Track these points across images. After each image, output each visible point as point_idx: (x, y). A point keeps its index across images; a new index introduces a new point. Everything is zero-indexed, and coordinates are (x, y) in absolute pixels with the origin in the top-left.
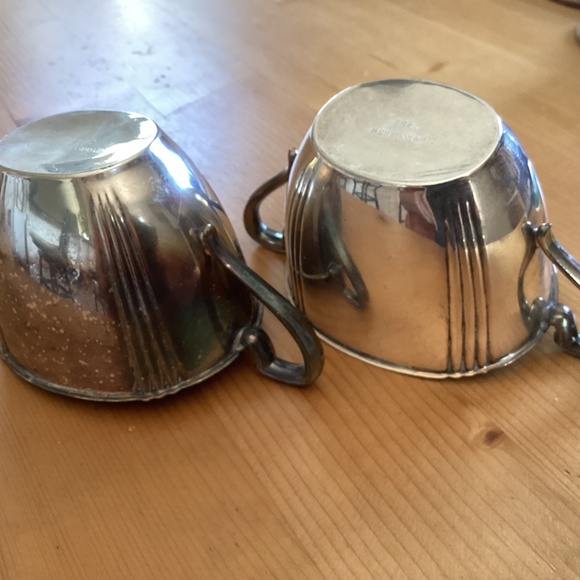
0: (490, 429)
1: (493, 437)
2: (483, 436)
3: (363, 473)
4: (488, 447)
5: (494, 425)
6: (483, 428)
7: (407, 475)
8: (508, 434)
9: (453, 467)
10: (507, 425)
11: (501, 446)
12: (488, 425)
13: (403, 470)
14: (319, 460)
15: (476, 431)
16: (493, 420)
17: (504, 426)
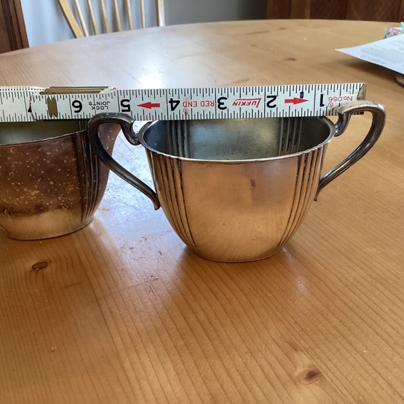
0: (311, 369)
1: (312, 375)
2: (305, 374)
3: (211, 394)
4: (307, 383)
5: (314, 366)
6: (306, 368)
7: (242, 398)
8: (324, 375)
9: (278, 395)
10: (324, 368)
11: (317, 382)
12: (309, 366)
13: (240, 394)
14: (180, 382)
15: (300, 370)
16: (315, 363)
17: (322, 368)
